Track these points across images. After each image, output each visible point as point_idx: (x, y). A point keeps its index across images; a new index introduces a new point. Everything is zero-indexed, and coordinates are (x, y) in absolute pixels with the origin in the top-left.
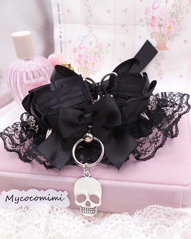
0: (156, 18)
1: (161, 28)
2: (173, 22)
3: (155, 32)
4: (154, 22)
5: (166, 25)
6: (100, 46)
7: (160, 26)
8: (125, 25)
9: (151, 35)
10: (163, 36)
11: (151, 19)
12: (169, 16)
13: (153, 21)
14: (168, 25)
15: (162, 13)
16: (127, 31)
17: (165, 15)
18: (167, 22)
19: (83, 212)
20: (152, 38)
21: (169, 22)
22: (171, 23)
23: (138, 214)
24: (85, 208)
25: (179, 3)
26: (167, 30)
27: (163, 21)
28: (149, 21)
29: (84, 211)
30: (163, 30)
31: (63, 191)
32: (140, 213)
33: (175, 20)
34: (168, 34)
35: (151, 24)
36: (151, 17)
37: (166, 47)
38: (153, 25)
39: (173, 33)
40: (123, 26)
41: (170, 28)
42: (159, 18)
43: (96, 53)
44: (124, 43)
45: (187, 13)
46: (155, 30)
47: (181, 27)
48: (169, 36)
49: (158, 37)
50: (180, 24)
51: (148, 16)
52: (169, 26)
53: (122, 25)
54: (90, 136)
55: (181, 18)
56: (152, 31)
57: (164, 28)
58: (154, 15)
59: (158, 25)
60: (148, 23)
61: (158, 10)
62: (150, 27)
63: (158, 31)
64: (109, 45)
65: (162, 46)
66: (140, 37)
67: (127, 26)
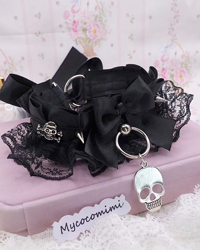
0: (78, 22)
1: (86, 33)
2: (97, 25)
3: (80, 38)
4: (76, 26)
5: (91, 28)
6: (10, 61)
7: (85, 30)
8: (40, 33)
9: (75, 42)
10: (90, 41)
11: (72, 24)
12: (93, 19)
13: (74, 26)
14: (93, 29)
15: (85, 16)
16: (44, 40)
17: (88, 18)
18: (92, 25)
19: (149, 209)
20: (77, 44)
21: (94, 25)
22: (96, 27)
23: (197, 189)
24: (150, 203)
25: (101, 5)
26: (93, 35)
27: (87, 24)
28: (70, 26)
29: (150, 206)
30: (88, 35)
31: (119, 196)
32: (198, 187)
33: (99, 23)
34: (94, 38)
35: (73, 29)
36: (72, 21)
37: (94, 53)
38: (75, 30)
39: (99, 37)
40: (38, 35)
41: (95, 32)
42: (82, 22)
43: (6, 71)
44: (42, 53)
45: (110, 16)
46: (79, 36)
47: (106, 30)
48: (95, 40)
49: (85, 43)
50: (104, 27)
51: (68, 21)
52: (95, 30)
53: (36, 34)
54: (127, 126)
55: (105, 21)
56: (76, 37)
57: (90, 32)
58: (76, 19)
59: (82, 30)
60: (69, 29)
61: (79, 13)
62: (73, 33)
63: (83, 36)
64: (23, 58)
65: (90, 52)
66: (61, 45)
67: (42, 34)
